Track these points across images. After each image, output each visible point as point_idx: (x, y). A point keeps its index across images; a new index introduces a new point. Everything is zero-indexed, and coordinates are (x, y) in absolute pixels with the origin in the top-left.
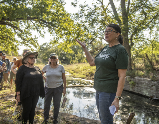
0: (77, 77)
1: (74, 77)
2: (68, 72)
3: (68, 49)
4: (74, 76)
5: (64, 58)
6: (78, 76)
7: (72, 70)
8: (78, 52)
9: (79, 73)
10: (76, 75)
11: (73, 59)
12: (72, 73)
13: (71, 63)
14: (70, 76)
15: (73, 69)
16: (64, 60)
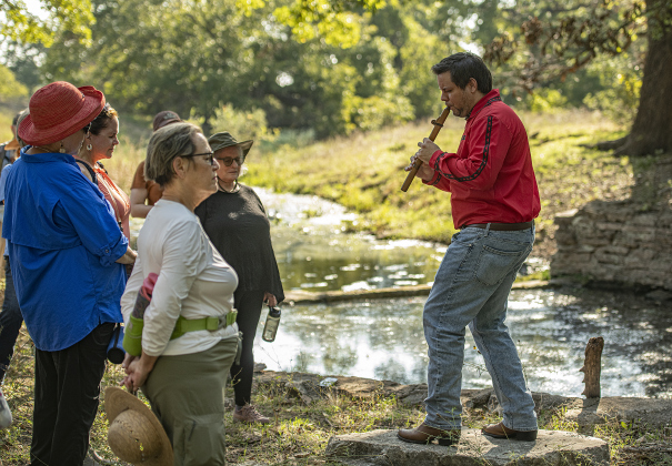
0: (403, 232)
1: (381, 233)
2: (334, 200)
3: (322, 17)
4: (382, 227)
5: (285, 80)
6: (410, 225)
7: (359, 183)
8: (410, 23)
9: (418, 203)
10: (393, 224)
11: (363, 91)
12: (364, 210)
13: (350, 127)
14: (350, 231)
15: (371, 171)
16: (286, 96)
